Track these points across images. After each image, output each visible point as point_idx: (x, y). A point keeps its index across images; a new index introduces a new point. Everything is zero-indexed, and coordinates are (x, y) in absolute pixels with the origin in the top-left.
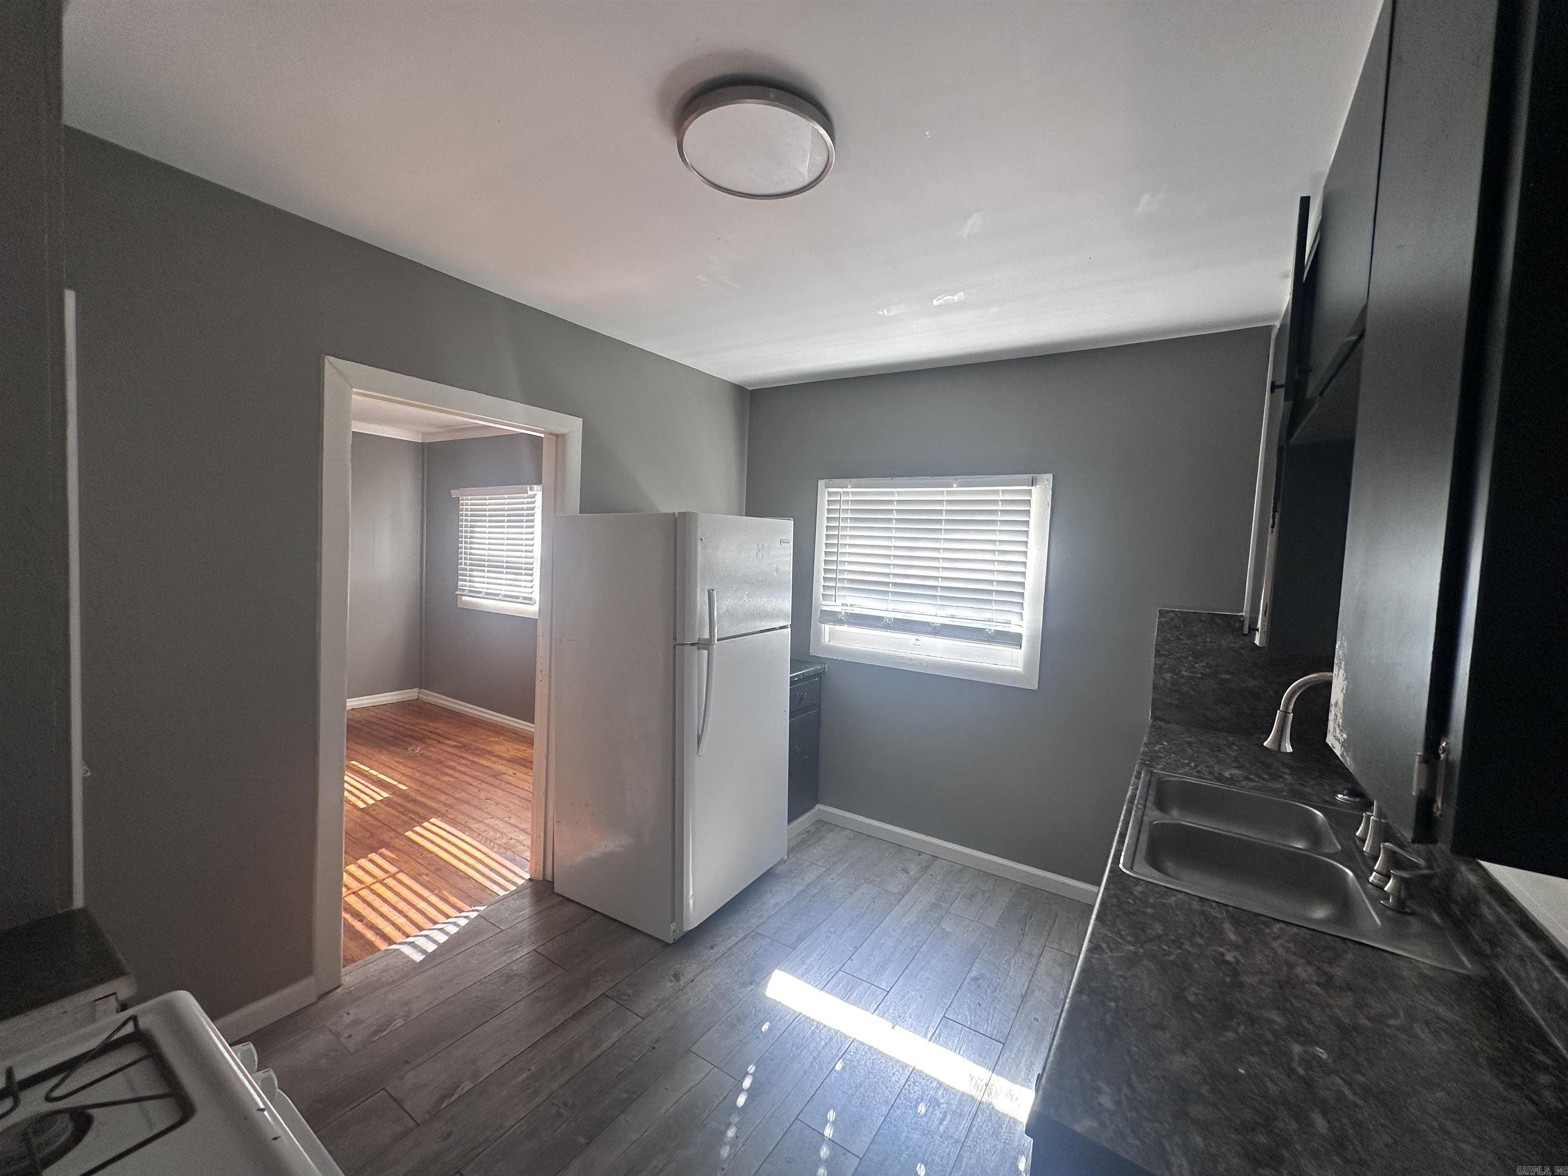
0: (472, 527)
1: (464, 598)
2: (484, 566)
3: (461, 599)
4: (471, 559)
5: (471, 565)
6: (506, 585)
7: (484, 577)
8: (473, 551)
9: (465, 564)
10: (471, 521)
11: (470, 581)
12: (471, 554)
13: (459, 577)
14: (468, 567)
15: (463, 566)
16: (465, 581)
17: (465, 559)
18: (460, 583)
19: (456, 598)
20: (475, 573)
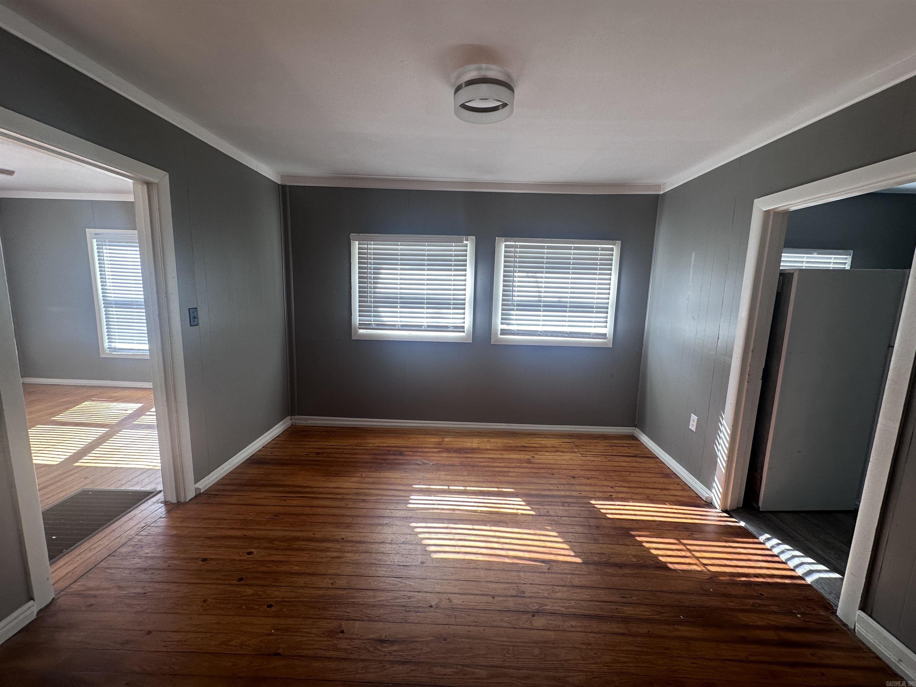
1: (362, 331)
2: (397, 303)
3: (356, 332)
5: (376, 302)
6: (427, 318)
7: (396, 312)
8: (378, 290)
9: (369, 302)
11: (375, 316)
12: (375, 293)
14: (373, 304)
17: (369, 297)
19: (349, 332)
20: (382, 310)
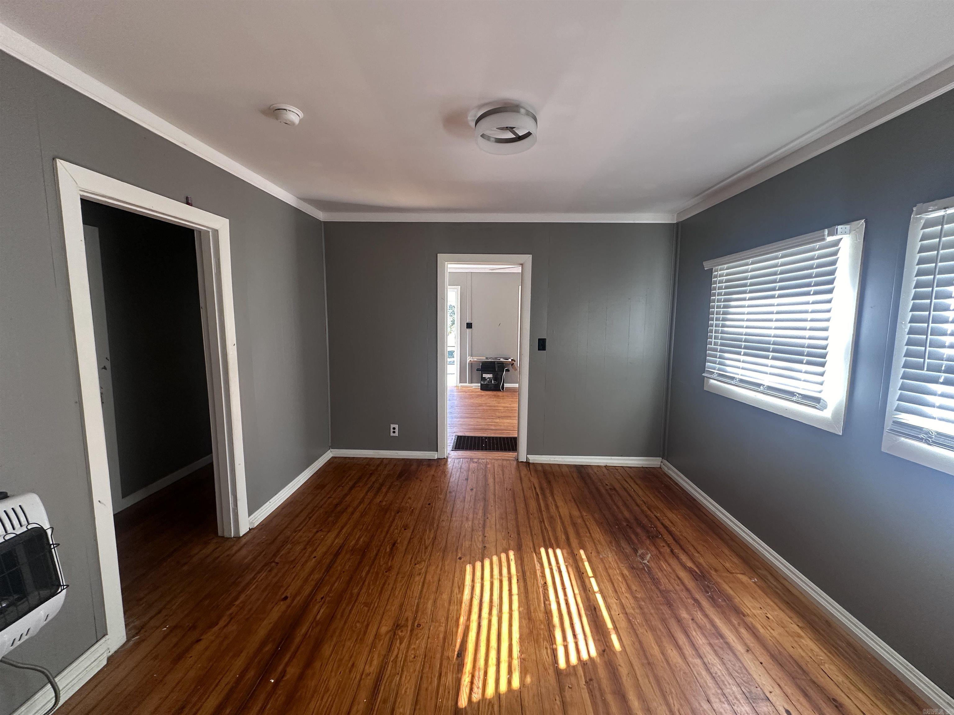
0: (725, 300)
1: (712, 381)
2: (740, 347)
3: (708, 382)
4: (722, 339)
5: (722, 345)
7: (739, 361)
8: (726, 329)
9: (716, 344)
10: (726, 294)
11: (720, 364)
12: (723, 332)
13: (707, 358)
14: (719, 347)
15: (713, 346)
16: (715, 362)
17: (716, 338)
18: (708, 364)
19: (702, 380)
20: (727, 355)
